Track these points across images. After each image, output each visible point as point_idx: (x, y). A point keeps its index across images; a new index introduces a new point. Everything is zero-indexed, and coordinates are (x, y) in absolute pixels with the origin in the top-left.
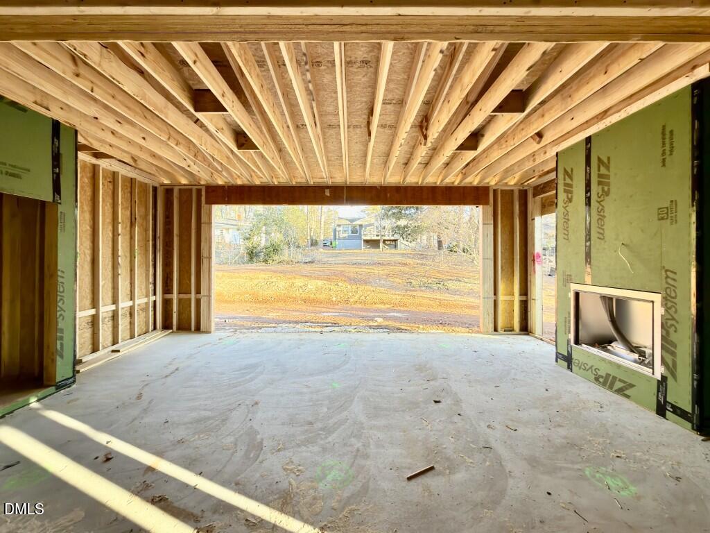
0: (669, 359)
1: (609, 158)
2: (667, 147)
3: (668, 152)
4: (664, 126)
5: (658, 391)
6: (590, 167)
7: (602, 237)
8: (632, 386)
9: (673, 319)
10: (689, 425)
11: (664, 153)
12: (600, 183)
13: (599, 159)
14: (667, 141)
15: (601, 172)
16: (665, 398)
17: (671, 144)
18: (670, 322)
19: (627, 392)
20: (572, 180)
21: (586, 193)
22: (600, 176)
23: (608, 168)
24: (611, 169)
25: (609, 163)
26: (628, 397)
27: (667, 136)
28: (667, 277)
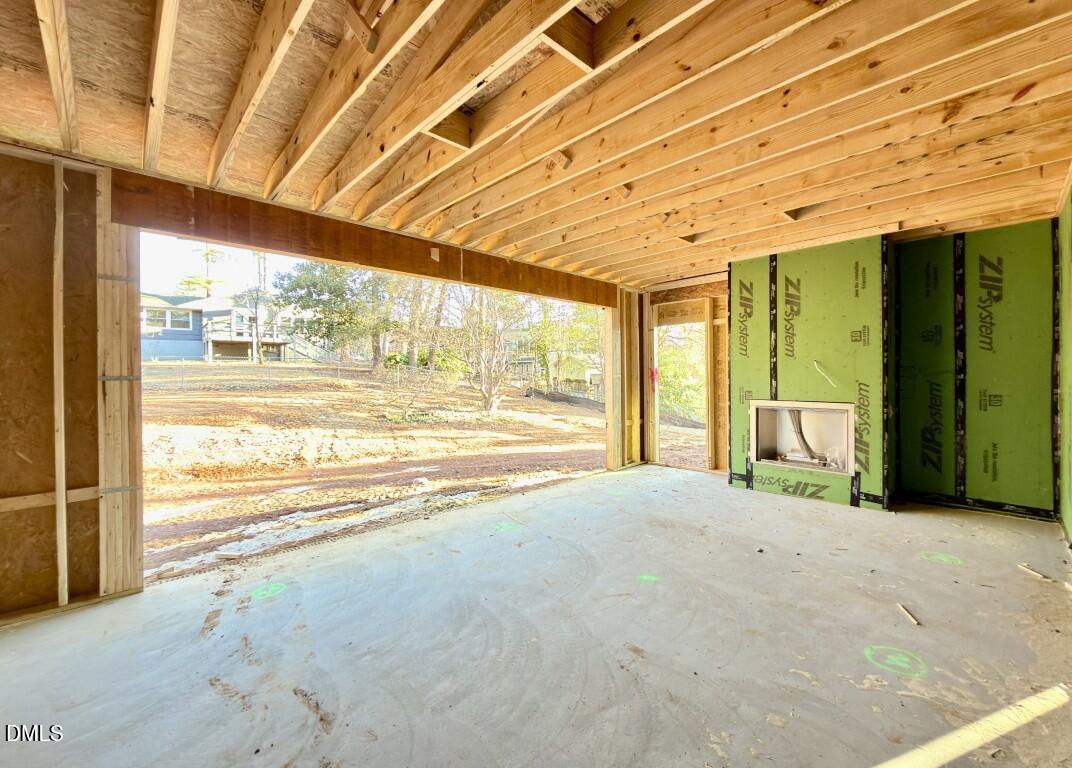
0: (862, 456)
1: (799, 280)
2: (860, 281)
3: (860, 286)
4: (857, 263)
5: (852, 485)
6: (775, 283)
7: (791, 353)
8: (825, 487)
9: (866, 423)
10: (880, 506)
11: (857, 286)
12: (787, 302)
13: (787, 279)
14: (860, 277)
15: (790, 292)
16: (859, 490)
17: (864, 277)
18: (862, 427)
19: (820, 494)
20: (751, 293)
21: (771, 309)
22: (787, 295)
23: (797, 288)
24: (801, 291)
25: (799, 284)
26: (821, 498)
27: (860, 271)
28: (861, 389)
